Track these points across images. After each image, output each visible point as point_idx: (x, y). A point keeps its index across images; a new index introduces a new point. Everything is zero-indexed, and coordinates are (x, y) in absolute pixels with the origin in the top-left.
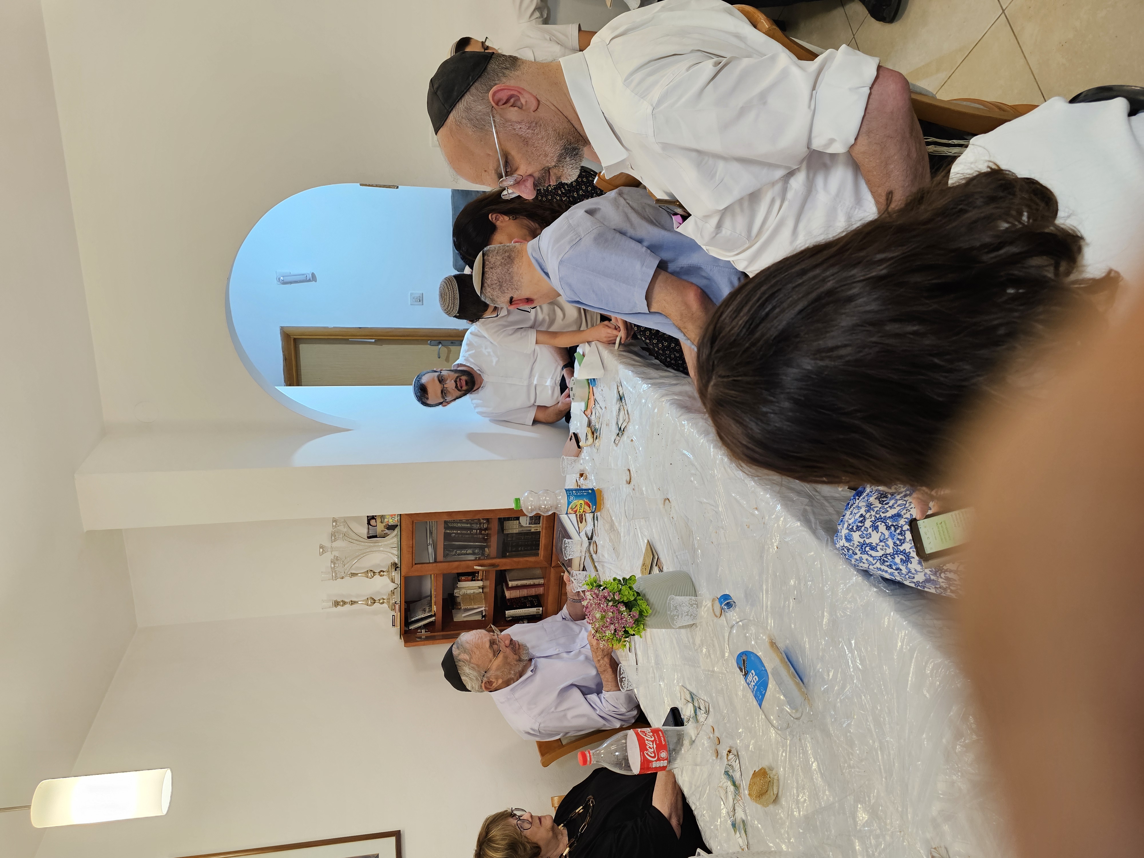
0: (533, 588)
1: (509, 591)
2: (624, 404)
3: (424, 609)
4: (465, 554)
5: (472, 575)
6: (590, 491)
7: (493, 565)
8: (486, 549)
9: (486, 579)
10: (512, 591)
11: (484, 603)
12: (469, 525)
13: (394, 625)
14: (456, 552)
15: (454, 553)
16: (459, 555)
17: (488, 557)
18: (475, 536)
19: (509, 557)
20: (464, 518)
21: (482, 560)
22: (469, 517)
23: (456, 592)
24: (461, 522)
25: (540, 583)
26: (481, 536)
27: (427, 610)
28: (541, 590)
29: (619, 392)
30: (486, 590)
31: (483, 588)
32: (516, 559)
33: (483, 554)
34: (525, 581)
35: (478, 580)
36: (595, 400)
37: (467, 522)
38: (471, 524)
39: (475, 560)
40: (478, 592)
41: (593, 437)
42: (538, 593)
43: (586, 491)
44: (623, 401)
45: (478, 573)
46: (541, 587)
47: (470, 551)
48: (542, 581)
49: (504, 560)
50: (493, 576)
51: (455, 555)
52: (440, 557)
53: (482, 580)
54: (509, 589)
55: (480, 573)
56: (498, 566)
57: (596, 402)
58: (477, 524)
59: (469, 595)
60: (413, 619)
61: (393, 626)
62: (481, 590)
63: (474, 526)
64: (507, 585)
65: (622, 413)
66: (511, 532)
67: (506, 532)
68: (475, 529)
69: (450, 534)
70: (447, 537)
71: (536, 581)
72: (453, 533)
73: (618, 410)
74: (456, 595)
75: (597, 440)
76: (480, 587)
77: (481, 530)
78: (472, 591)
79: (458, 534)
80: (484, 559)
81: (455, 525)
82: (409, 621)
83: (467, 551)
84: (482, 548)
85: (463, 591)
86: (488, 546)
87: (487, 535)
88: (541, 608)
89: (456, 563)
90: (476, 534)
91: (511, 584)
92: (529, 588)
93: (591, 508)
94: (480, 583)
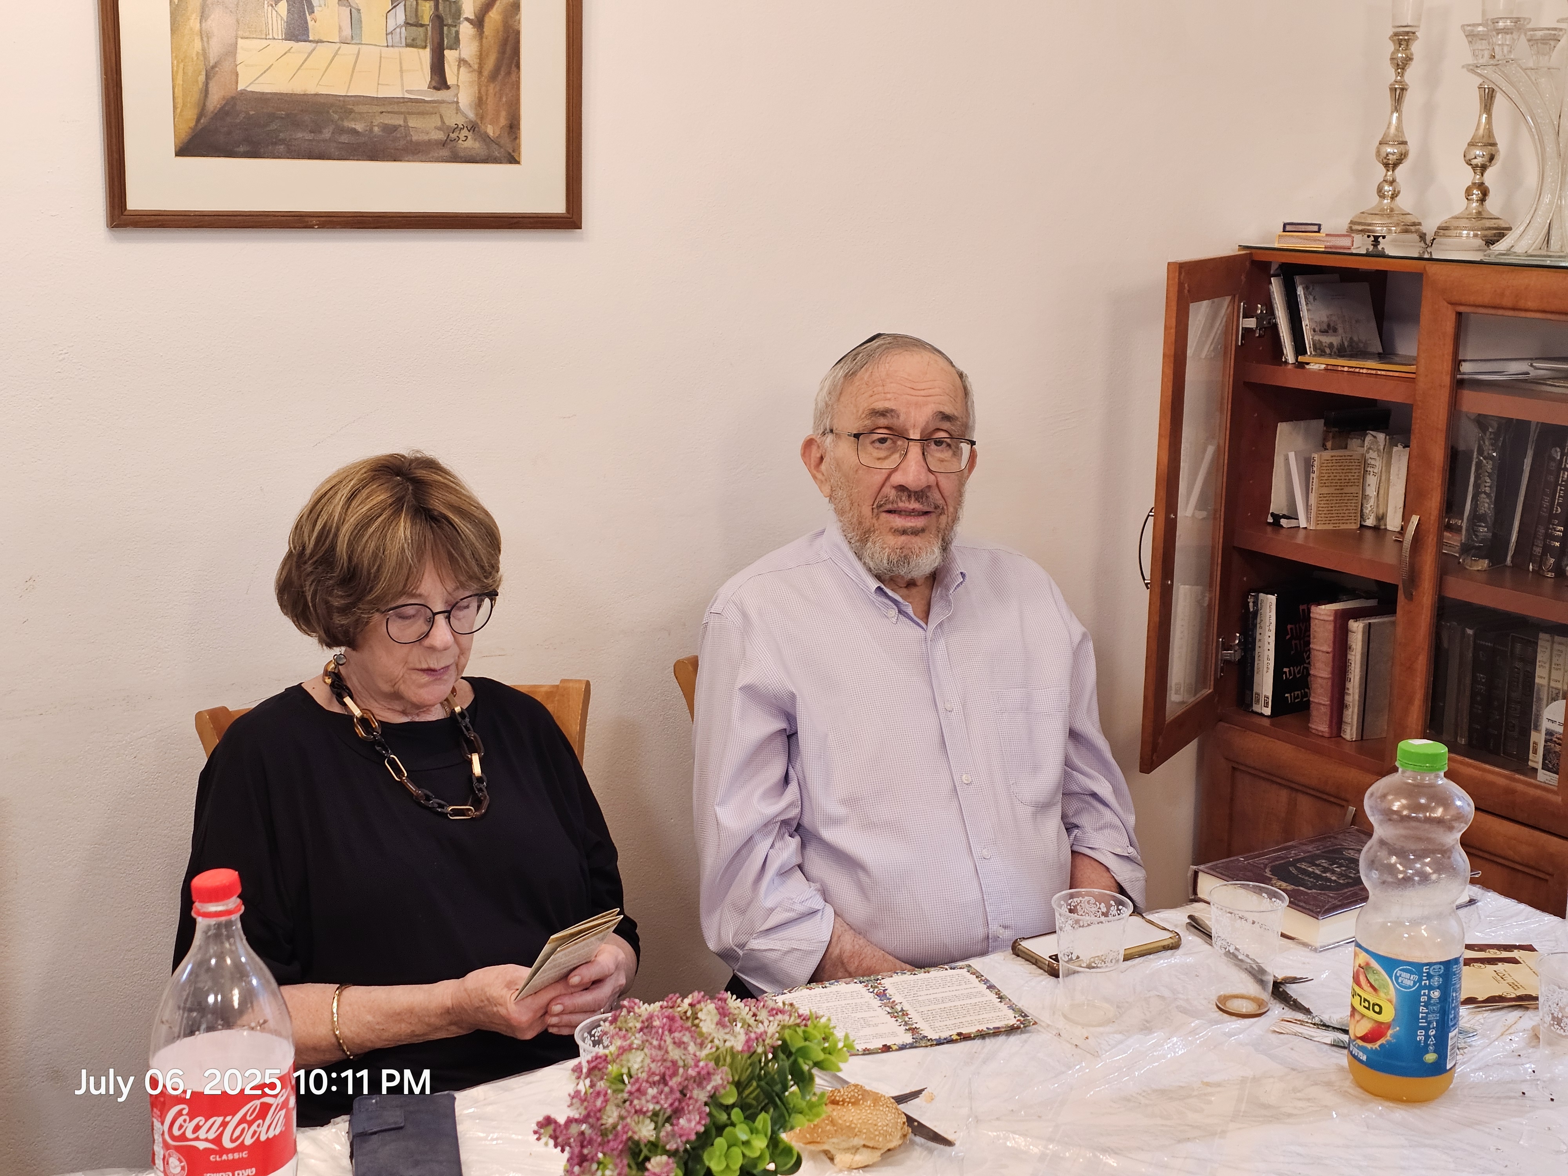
0: (1332, 701)
1: (1332, 618)
3: (1335, 330)
10: (1331, 627)
11: (1319, 527)
13: (1288, 228)
15: (1487, 450)
17: (1448, 567)
23: (1375, 441)
25: (1344, 727)
27: (1326, 340)
28: (1320, 724)
32: (1421, 661)
34: (1357, 678)
40: (1366, 511)
42: (1314, 713)
43: (1431, 1040)
46: (1330, 726)
48: (1350, 732)
49: (1426, 617)
51: (1480, 452)
54: (1342, 620)
56: (1411, 595)
59: (1361, 479)
60: (1300, 291)
61: (1285, 225)
62: (1370, 521)
64: (1356, 614)
70: (1552, 433)
71: (1352, 715)
72: (1563, 454)
74: (1368, 439)
76: (1382, 517)
78: (1371, 491)
79: (1560, 470)
80: (1443, 550)
82: (1298, 279)
85: (1376, 461)
88: (1267, 711)
89: (1439, 454)
91: (1357, 627)
92: (1333, 685)
94: (1394, 521)
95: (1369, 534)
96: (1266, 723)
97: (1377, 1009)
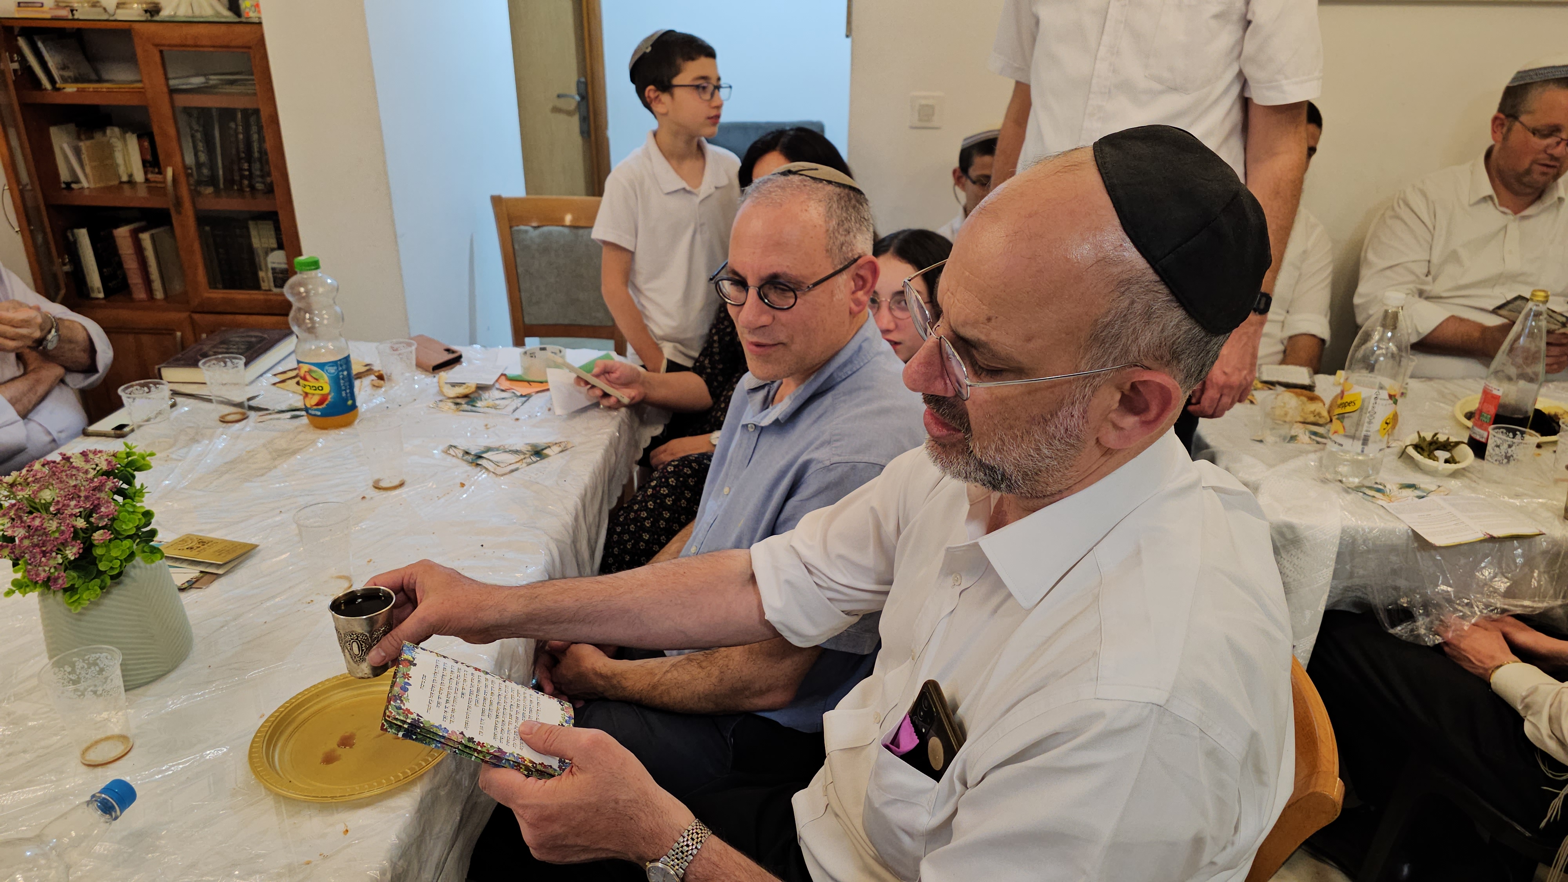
0: (143, 281)
1: (128, 234)
2: (529, 460)
3: (68, 68)
4: (195, 147)
5: (152, 162)
6: (350, 402)
7: (178, 203)
8: (210, 190)
9: (150, 190)
10: (130, 240)
11: (98, 185)
12: (256, 155)
14: (197, 131)
15: (196, 127)
16: (193, 136)
17: (195, 194)
18: (236, 167)
19: (202, 235)
20: (268, 145)
21: (188, 181)
22: (272, 157)
23: (113, 132)
24: (262, 140)
25: (155, 294)
26: (237, 178)
27: (66, 73)
28: (140, 294)
29: (549, 447)
30: (127, 191)
31: (131, 182)
32: (197, 246)
33: (199, 183)
34: (154, 266)
35: (146, 173)
36: (528, 396)
37: (263, 152)
38: (260, 160)
39: (186, 167)
40: (120, 173)
41: (458, 397)
42: (134, 290)
43: (349, 395)
44: (534, 459)
45: (160, 173)
46: (147, 295)
47: (203, 158)
48: (159, 295)
49: (191, 222)
50: (156, 203)
51: (191, 128)
52: (182, 101)
53: (147, 180)
54: (135, 234)
55: (159, 178)
56: (179, 213)
57: (524, 399)
58: (261, 170)
59: (111, 156)
60: (39, 45)
62: (125, 178)
63: (257, 166)
64: (143, 230)
65: (513, 458)
66: (254, 233)
67: (251, 224)
68: (250, 166)
69: (234, 119)
70: (227, 114)
71: (157, 285)
72: (237, 125)
73: (514, 448)
74: (108, 132)
75: (453, 407)
76: (131, 176)
77: (250, 177)
78: (120, 161)
79: (237, 134)
80: (189, 184)
81: (254, 129)
83: (203, 152)
84: (212, 181)
85: (118, 144)
86: (217, 191)
87: (241, 190)
88: (101, 295)
89: (172, 131)
90: (241, 169)
91: (145, 237)
92: (140, 272)
93: (315, 407)
94: (139, 176)
95: (126, 186)
96: (103, 302)
97: (320, 388)
